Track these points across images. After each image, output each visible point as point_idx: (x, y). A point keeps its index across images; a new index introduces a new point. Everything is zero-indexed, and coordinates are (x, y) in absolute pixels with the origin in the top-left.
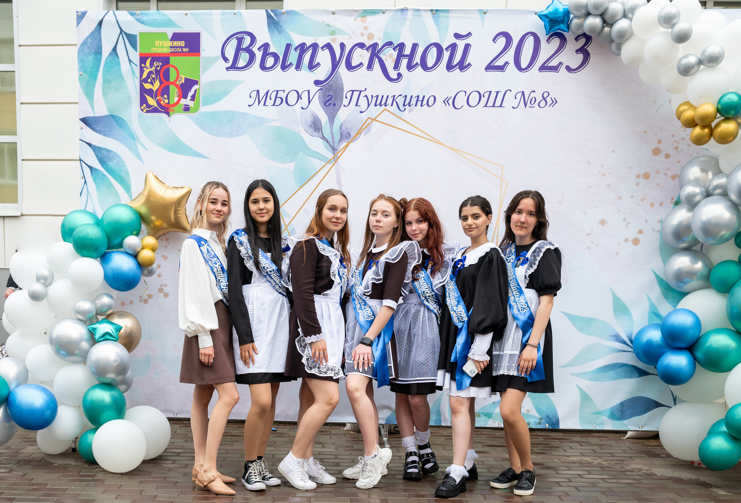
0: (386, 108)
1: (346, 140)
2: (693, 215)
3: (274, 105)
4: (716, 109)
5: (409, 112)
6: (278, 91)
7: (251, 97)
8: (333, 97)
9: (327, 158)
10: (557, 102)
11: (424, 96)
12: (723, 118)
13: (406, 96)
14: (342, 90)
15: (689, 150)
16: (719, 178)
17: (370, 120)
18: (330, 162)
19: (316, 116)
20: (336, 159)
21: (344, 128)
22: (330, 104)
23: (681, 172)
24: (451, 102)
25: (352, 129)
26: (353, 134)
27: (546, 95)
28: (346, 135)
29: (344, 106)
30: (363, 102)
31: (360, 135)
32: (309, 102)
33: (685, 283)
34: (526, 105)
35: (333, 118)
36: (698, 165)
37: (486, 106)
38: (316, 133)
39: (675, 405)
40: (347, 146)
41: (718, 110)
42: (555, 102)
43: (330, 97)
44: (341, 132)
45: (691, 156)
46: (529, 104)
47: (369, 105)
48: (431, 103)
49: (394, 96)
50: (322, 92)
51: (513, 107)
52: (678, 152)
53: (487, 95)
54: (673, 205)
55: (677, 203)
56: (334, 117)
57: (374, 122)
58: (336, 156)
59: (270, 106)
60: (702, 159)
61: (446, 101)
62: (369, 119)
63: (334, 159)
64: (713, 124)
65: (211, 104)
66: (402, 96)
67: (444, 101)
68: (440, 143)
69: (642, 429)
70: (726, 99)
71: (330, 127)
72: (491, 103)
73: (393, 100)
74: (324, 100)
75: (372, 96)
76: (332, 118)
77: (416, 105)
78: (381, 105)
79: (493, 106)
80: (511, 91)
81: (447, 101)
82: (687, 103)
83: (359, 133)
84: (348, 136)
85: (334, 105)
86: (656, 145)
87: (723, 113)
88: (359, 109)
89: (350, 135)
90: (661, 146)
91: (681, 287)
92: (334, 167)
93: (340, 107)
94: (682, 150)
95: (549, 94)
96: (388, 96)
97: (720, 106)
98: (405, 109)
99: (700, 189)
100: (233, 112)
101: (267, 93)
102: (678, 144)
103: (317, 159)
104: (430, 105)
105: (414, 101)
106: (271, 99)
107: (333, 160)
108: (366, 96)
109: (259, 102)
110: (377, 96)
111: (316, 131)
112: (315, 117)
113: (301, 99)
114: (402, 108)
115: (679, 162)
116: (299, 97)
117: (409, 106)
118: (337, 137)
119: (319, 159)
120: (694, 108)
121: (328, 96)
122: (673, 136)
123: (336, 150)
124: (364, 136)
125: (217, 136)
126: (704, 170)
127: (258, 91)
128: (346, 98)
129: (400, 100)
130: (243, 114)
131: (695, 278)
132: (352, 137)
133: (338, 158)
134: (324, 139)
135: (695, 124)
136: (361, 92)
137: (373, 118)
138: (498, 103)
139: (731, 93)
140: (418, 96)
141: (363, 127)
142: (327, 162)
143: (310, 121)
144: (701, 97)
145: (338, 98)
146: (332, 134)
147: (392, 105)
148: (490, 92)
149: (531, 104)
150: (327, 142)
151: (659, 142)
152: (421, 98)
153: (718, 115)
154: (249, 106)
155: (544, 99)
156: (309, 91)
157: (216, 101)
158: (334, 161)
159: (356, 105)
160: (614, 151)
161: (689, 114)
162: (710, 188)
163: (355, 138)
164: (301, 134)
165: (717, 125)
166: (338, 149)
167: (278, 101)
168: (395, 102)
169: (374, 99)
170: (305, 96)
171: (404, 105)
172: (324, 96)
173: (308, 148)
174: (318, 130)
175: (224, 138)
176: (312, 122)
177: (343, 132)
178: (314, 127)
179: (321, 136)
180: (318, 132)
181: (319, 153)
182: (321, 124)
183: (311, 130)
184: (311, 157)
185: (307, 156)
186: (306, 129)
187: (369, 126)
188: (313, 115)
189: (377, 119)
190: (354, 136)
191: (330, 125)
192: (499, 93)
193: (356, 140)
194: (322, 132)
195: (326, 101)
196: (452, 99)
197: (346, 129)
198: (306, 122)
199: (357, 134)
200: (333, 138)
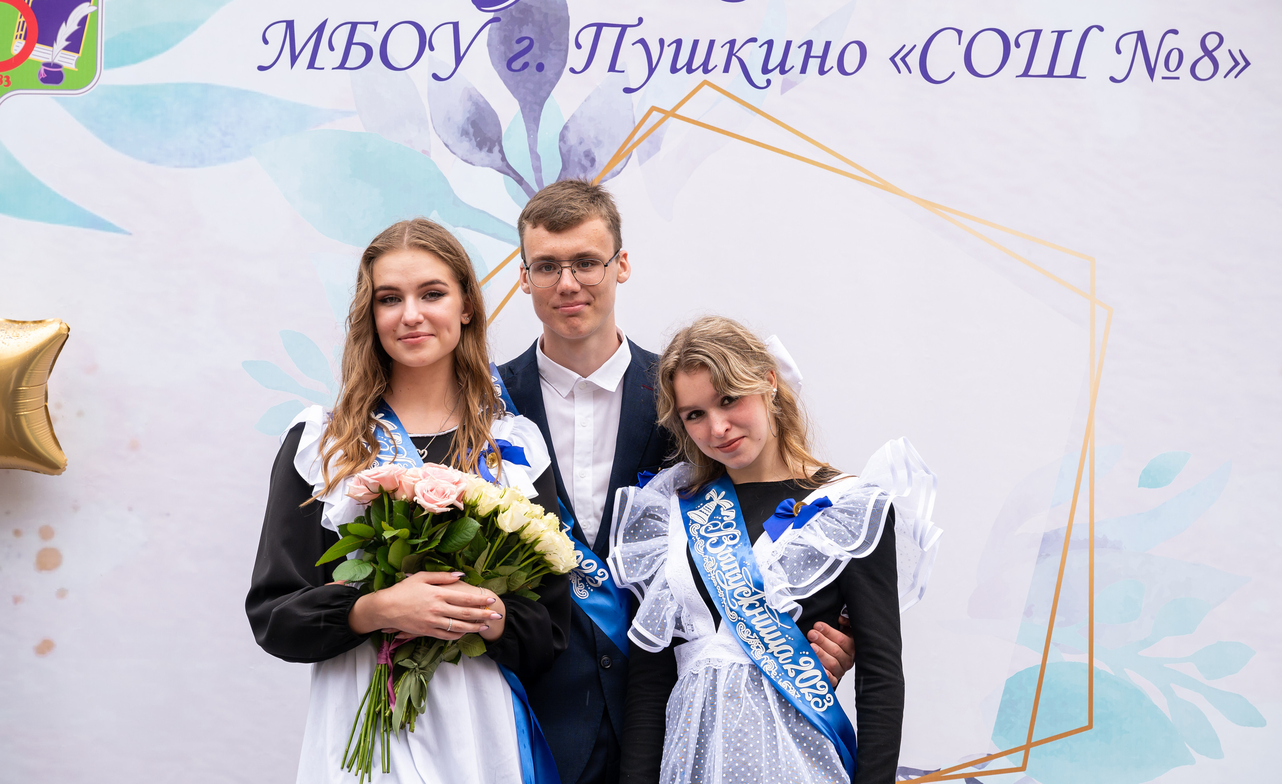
0: (708, 77)
3: (342, 66)
5: (783, 90)
6: (354, 25)
7: (266, 42)
8: (536, 46)
10: (1248, 64)
11: (828, 44)
13: (770, 43)
14: (565, 22)
17: (656, 116)
19: (481, 100)
21: (572, 139)
22: (526, 65)
24: (914, 60)
25: (599, 143)
26: (603, 157)
27: (1212, 42)
28: (579, 160)
29: (572, 70)
30: (633, 60)
31: (624, 160)
32: (459, 59)
34: (1151, 72)
35: (537, 107)
37: (1025, 74)
38: (483, 154)
42: (1242, 63)
43: (526, 43)
44: (564, 151)
46: (1160, 70)
47: (651, 70)
48: (849, 66)
49: (732, 43)
50: (499, 29)
51: (1112, 79)
53: (1027, 41)
56: (541, 105)
57: (672, 121)
59: (328, 68)
61: (899, 59)
62: (655, 113)
65: (136, 60)
66: (759, 43)
67: (892, 59)
68: (885, 186)
71: (529, 136)
72: (1041, 65)
73: (731, 54)
74: (505, 53)
75: (662, 42)
76: (532, 109)
77: (803, 70)
78: (690, 70)
79: (1050, 74)
80: (1101, 29)
81: (903, 59)
83: (623, 156)
84: (585, 162)
85: (540, 67)
88: (619, 81)
89: (593, 161)
93: (558, 75)
95: (1221, 40)
96: (712, 43)
98: (769, 82)
100: (206, 88)
101: (321, 29)
103: (488, 234)
104: (849, 68)
105: (796, 58)
106: (332, 48)
108: (642, 42)
109: (294, 58)
110: (679, 43)
111: (481, 149)
112: (476, 104)
113: (432, 48)
114: (759, 78)
116: (425, 42)
117: (783, 72)
118: (551, 165)
119: (494, 235)
121: (519, 41)
124: (641, 162)
125: (152, 162)
127: (290, 25)
128: (579, 46)
129: (753, 56)
130: (240, 95)
132: (602, 168)
134: (510, 172)
136: (624, 28)
137: (668, 108)
138: (1064, 65)
140: (809, 44)
143: (460, 117)
145: (552, 46)
146: (535, 156)
147: (726, 69)
148: (1038, 33)
149: (1168, 69)
150: (520, 180)
152: (817, 50)
154: (261, 68)
155: (1208, 53)
156: (456, 25)
157: (150, 54)
159: (612, 68)
163: (611, 170)
164: (433, 156)
167: (357, 55)
168: (734, 60)
169: (669, 52)
170: (443, 40)
171: (765, 70)
172: (506, 41)
173: (457, 202)
174: (488, 144)
175: (176, 167)
176: (468, 119)
177: (569, 151)
178: (474, 135)
179: (499, 163)
180: (490, 151)
181: (493, 217)
182: (498, 125)
183: (466, 146)
184: (468, 227)
185: (455, 226)
186: (450, 143)
187: (655, 132)
188: (470, 97)
189: (680, 112)
190: (605, 163)
191: (528, 130)
192: (1065, 35)
193: (614, 175)
194: (501, 151)
195: (511, 55)
196: (917, 53)
197: (581, 143)
198: (449, 119)
199: (616, 158)
200: (537, 169)
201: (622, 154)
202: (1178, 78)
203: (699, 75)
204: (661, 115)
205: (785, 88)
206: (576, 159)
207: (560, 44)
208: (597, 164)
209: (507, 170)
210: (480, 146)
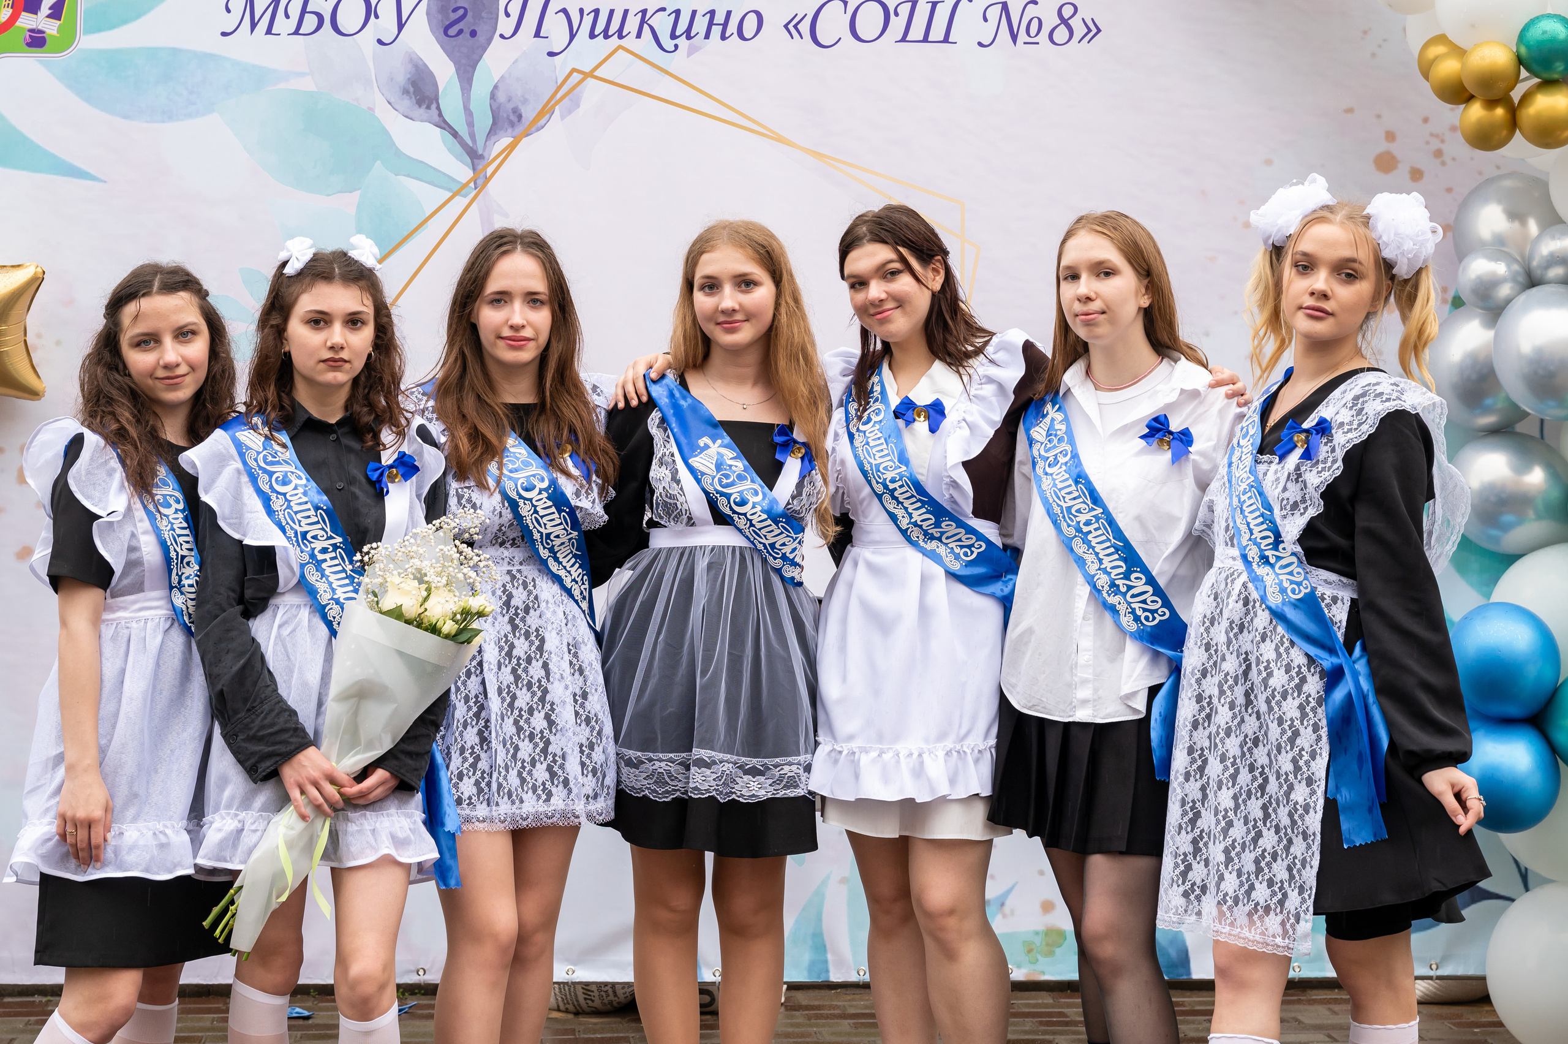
0: (623, 42)
1: (510, 130)
2: (1496, 336)
3: (296, 32)
4: (1514, 57)
5: (689, 54)
7: (228, 11)
8: (470, 14)
9: (454, 180)
10: (1099, 31)
11: (729, 13)
12: (1536, 80)
13: (678, 12)
15: (1472, 159)
16: (1553, 238)
17: (576, 77)
18: (463, 192)
19: (421, 63)
20: (480, 182)
21: (501, 97)
22: (460, 32)
23: (1457, 219)
24: (805, 27)
25: (525, 101)
26: (529, 113)
27: (1067, 12)
28: (508, 116)
29: (502, 36)
30: (556, 27)
31: (548, 116)
32: (401, 26)
33: (1506, 528)
34: (1014, 38)
35: (470, 69)
36: (1499, 202)
37: (904, 39)
38: (422, 111)
39: (1527, 890)
40: (511, 147)
41: (1520, 61)
42: (1094, 30)
43: (461, 12)
44: (494, 108)
45: (1480, 173)
46: (1022, 36)
47: (572, 36)
48: (748, 33)
49: (644, 12)
51: (980, 44)
52: (1443, 163)
53: (904, 11)
54: (1447, 307)
55: (1458, 303)
56: (474, 67)
57: (591, 81)
58: (482, 176)
59: (284, 35)
60: (1508, 183)
61: (791, 27)
62: (575, 74)
63: (475, 183)
64: (1516, 95)
65: (112, 27)
66: (668, 11)
67: (786, 26)
68: (781, 139)
69: (1440, 973)
70: (1536, 33)
71: (463, 95)
72: (917, 32)
73: (643, 21)
74: (442, 21)
75: (581, 11)
76: (466, 71)
77: (707, 36)
78: (607, 36)
79: (925, 39)
81: (795, 27)
82: (1441, 39)
83: (547, 112)
84: (513, 118)
85: (473, 34)
86: (1383, 146)
87: (1535, 67)
88: (543, 46)
89: (520, 117)
90: (1393, 148)
91: (1496, 540)
92: (474, 205)
93: (489, 40)
94: (1454, 159)
95: (1076, 10)
96: (626, 12)
97: (1523, 51)
98: (676, 46)
99: (1508, 266)
100: (175, 52)
102: (1443, 141)
103: (426, 182)
104: (747, 35)
105: (701, 25)
106: (287, 16)
107: (472, 185)
108: (564, 11)
109: (253, 25)
110: (597, 12)
111: (420, 106)
112: (416, 66)
113: (377, 17)
114: (668, 44)
115: (1449, 190)
116: (370, 11)
117: (689, 37)
118: (483, 120)
119: (430, 183)
120: (1460, 52)
121: (455, 10)
122: (1426, 120)
123: (481, 157)
124: (563, 118)
125: (126, 117)
126: (1516, 215)
128: (508, 15)
129: (662, 23)
130: (206, 59)
131: (1531, 514)
132: (528, 123)
133: (487, 180)
134: (446, 127)
135: (1466, 95)
137: (587, 70)
138: (937, 33)
139: (1549, 16)
140: (712, 13)
141: (559, 96)
142: (455, 189)
143: (402, 78)
144: (1473, 26)
145: (484, 14)
146: (469, 113)
147: (639, 36)
148: (915, 4)
149: (1029, 35)
150: (455, 134)
151: (1390, 136)
152: (720, 18)
153: (1524, 73)
154: (224, 34)
155: (1064, 21)
157: (125, 21)
158: (476, 188)
159: (537, 34)
160: (1268, 162)
161: (1449, 67)
162: (1535, 263)
163: (536, 125)
164: (378, 113)
165: (1526, 98)
166: (486, 155)
167: (310, 22)
168: (646, 27)
169: (588, 20)
170: (387, 9)
171: (673, 36)
172: (443, 10)
173: (398, 153)
174: (427, 101)
175: (147, 122)
176: (409, 79)
177: (499, 108)
178: (414, 93)
179: (436, 118)
180: (428, 108)
181: (431, 167)
182: (435, 85)
183: (407, 103)
184: (408, 176)
185: (396, 175)
186: (392, 101)
187: (575, 91)
188: (411, 60)
189: (597, 73)
190: (531, 119)
191: (462, 89)
192: (939, 5)
193: (538, 130)
194: (438, 108)
195: (448, 23)
196: (808, 20)
197: (509, 101)
198: (392, 79)
199: (541, 114)
200: (470, 124)
201: (546, 111)
202: (1038, 43)
203: (614, 41)
204: (581, 76)
205: (690, 53)
206: (505, 115)
207: (491, 13)
208: (523, 119)
209: (443, 124)
210: (419, 103)
